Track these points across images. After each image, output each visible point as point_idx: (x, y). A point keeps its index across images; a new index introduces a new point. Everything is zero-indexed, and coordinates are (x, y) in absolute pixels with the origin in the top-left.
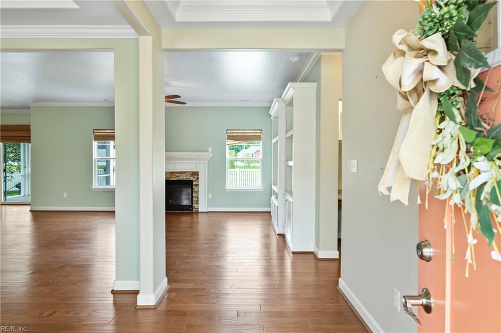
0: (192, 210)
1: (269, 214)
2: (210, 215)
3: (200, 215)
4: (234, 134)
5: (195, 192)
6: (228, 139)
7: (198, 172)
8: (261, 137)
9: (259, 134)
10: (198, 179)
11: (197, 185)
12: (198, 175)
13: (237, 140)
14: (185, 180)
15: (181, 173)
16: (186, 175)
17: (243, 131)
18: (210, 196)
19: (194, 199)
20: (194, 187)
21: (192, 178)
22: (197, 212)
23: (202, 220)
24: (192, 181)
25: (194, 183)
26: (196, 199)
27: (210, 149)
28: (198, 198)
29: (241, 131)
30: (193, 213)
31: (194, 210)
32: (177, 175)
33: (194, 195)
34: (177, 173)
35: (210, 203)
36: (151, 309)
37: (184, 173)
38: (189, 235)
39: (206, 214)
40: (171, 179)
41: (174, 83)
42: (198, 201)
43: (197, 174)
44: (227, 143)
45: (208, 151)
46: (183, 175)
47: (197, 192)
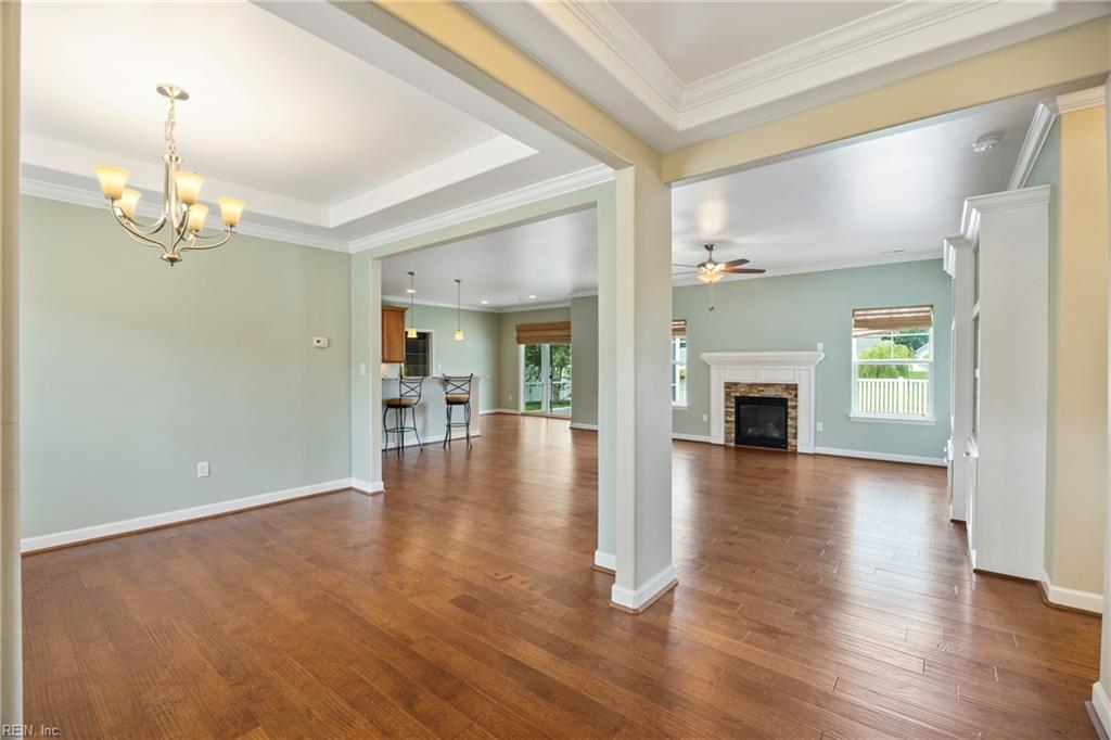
0: (786, 448)
1: (943, 472)
2: (818, 460)
3: (799, 458)
4: (868, 317)
5: (792, 418)
6: (855, 327)
7: (796, 385)
8: (930, 319)
9: (926, 314)
10: (796, 396)
11: (795, 407)
12: (796, 389)
13: (876, 328)
14: (775, 398)
15: (767, 385)
16: (774, 389)
17: (889, 311)
18: (820, 427)
19: (789, 430)
20: (789, 410)
21: (785, 395)
22: (795, 453)
23: (803, 467)
24: (786, 400)
25: (789, 403)
26: (792, 430)
27: (820, 346)
28: (796, 428)
29: (884, 311)
30: (786, 453)
31: (789, 447)
32: (761, 388)
33: (789, 423)
34: (760, 385)
35: (818, 438)
36: (630, 614)
37: (773, 385)
38: (761, 492)
39: (810, 459)
40: (749, 395)
41: (742, 240)
42: (796, 434)
43: (793, 388)
44: (854, 334)
45: (815, 349)
46: (771, 389)
47: (796, 418)
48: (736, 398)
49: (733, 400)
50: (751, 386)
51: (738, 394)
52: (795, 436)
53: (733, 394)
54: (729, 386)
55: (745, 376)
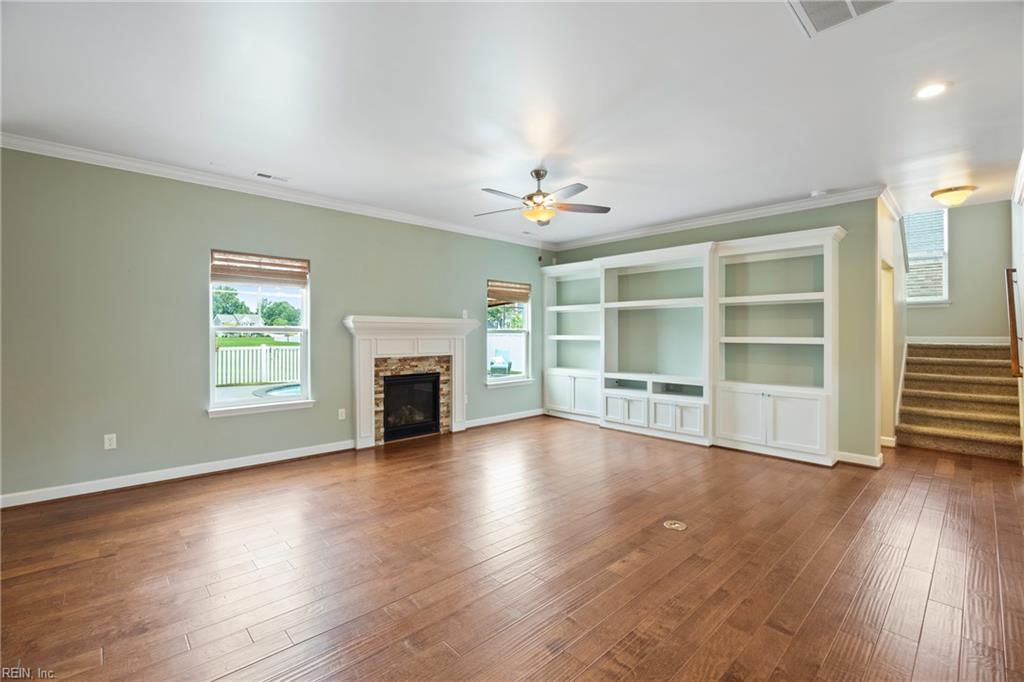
0: (438, 431)
3: (454, 437)
4: (496, 288)
5: (444, 394)
7: (450, 357)
10: (448, 369)
11: (448, 381)
12: (450, 361)
14: (427, 374)
15: (420, 359)
16: (428, 363)
17: (508, 285)
19: (441, 409)
20: (441, 386)
21: (438, 369)
22: (450, 433)
24: (437, 375)
25: (442, 378)
26: (445, 408)
27: (465, 312)
28: (450, 405)
29: (505, 285)
30: (439, 436)
31: (441, 429)
32: (413, 363)
33: (441, 401)
34: (413, 359)
37: (426, 358)
40: (402, 373)
42: (450, 411)
43: (446, 360)
45: (461, 317)
46: (425, 363)
47: (449, 393)
48: (385, 378)
49: (382, 382)
50: (403, 360)
51: (389, 374)
52: (449, 414)
53: (382, 374)
54: (380, 362)
55: (397, 349)
